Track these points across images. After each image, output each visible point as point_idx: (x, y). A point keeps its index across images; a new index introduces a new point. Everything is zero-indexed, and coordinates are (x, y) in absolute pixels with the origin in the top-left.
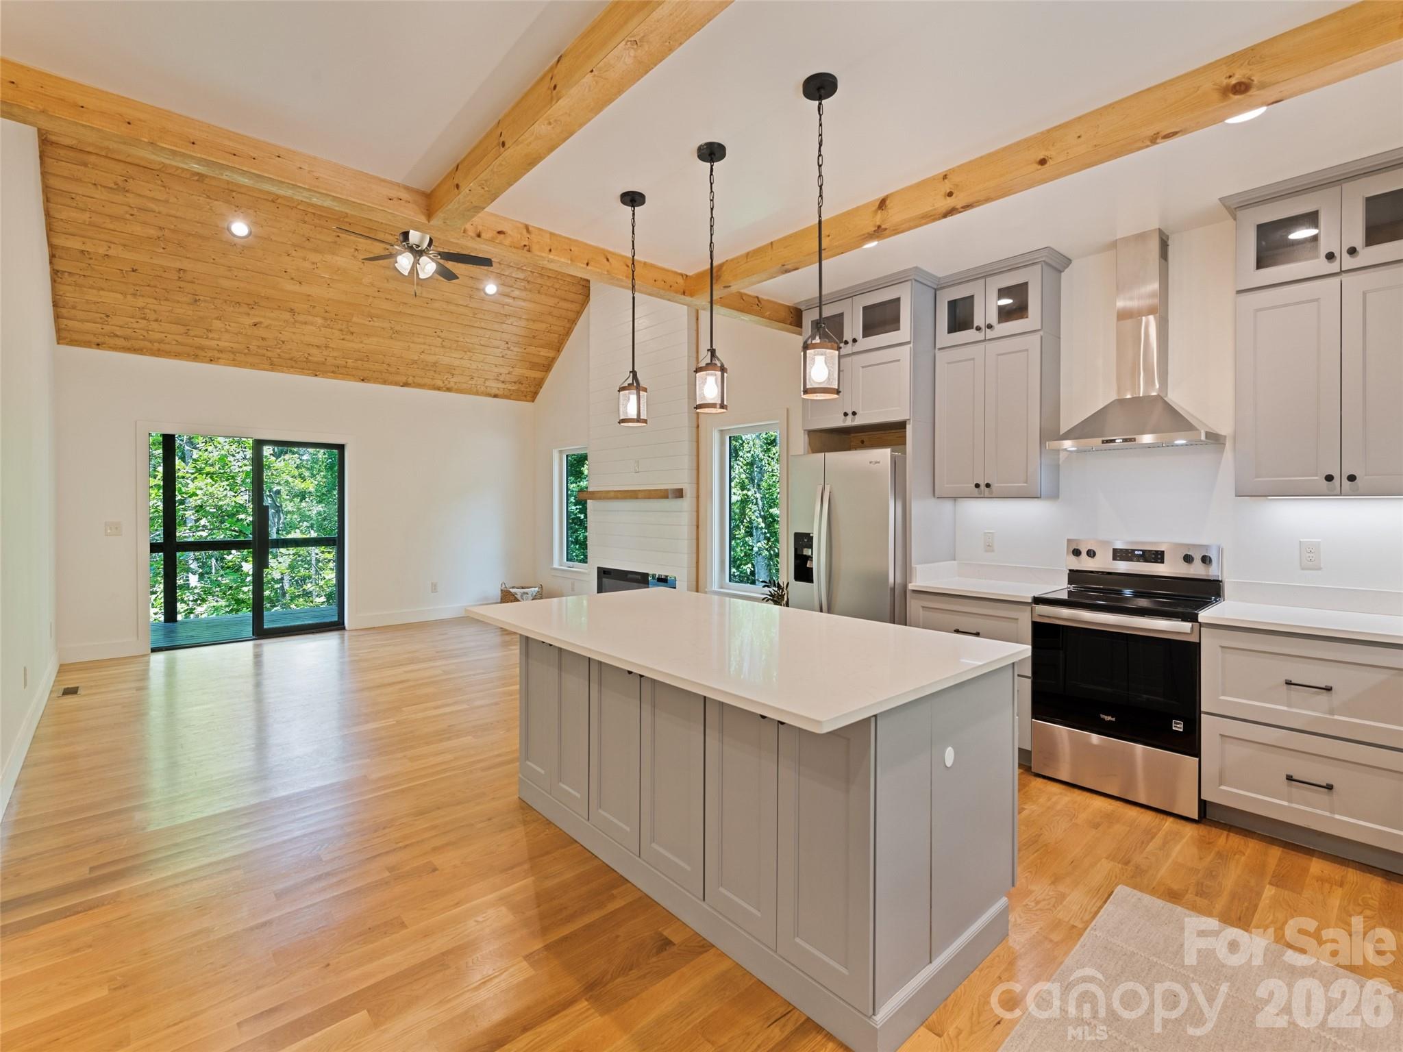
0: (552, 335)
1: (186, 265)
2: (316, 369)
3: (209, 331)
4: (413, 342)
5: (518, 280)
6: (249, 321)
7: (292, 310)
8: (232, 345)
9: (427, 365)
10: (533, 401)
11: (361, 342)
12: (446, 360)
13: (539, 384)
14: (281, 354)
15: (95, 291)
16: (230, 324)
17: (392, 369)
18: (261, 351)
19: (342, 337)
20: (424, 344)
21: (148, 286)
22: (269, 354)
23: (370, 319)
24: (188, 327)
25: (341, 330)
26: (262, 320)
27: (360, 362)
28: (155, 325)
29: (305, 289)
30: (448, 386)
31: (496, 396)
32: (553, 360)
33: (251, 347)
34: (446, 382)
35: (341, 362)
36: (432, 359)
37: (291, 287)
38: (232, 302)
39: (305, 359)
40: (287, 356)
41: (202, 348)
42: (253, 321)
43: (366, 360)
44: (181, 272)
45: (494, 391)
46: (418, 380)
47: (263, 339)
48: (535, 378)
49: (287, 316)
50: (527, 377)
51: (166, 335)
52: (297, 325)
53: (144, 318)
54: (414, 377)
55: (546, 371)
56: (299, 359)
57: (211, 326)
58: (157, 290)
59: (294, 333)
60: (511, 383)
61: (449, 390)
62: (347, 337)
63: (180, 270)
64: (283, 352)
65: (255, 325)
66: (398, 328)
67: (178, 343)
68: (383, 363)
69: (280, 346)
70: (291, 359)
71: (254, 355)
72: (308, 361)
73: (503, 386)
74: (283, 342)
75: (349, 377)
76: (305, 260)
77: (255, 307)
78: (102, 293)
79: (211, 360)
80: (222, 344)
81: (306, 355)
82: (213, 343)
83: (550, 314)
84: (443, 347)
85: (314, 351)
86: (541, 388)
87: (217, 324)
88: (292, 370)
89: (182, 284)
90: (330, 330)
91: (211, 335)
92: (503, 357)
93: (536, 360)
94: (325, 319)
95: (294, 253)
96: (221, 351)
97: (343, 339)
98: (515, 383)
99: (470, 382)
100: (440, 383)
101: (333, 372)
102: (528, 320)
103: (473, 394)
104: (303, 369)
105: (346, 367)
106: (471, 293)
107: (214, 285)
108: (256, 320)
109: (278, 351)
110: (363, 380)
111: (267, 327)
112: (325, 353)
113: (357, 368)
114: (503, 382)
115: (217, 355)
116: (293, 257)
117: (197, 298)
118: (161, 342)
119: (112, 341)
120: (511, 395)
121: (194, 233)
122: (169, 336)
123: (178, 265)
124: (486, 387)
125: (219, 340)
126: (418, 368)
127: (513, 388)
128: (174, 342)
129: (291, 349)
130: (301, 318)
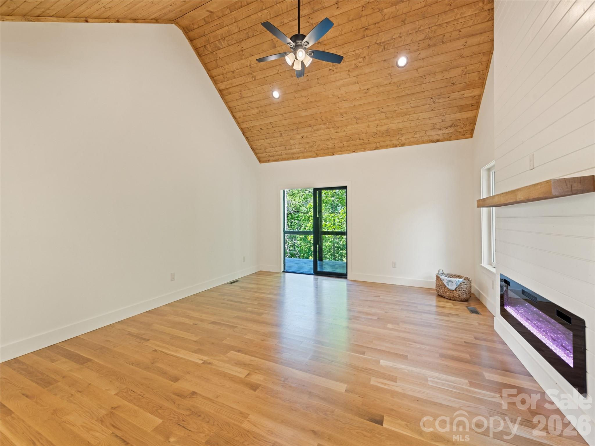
0: (470, 75)
1: (271, 120)
2: (332, 152)
3: (291, 145)
4: (369, 122)
5: (420, 42)
6: (299, 137)
7: (310, 126)
8: (300, 149)
9: (384, 133)
10: (472, 137)
11: (345, 131)
12: (393, 126)
13: (473, 122)
14: (317, 148)
15: (257, 141)
16: (296, 140)
17: (366, 142)
18: (311, 149)
19: (335, 131)
20: (376, 120)
21: (267, 134)
22: (313, 150)
23: (343, 116)
24: (285, 146)
25: (333, 128)
26: (303, 134)
27: (349, 142)
28: (277, 149)
29: (310, 112)
30: (402, 143)
31: (438, 141)
32: (480, 96)
33: (306, 148)
34: (400, 141)
35: (341, 145)
36: (384, 128)
37: (304, 114)
38: (290, 130)
39: (327, 148)
40: (319, 149)
41: (292, 154)
42: (301, 136)
43: (351, 140)
44: (272, 123)
45: (436, 138)
46: (382, 144)
47: (308, 143)
48: (467, 118)
49: (310, 129)
50: (459, 120)
51: (281, 152)
52: (316, 132)
53: (273, 147)
54: (379, 143)
55: (477, 109)
56: (325, 148)
57: (290, 143)
58: (270, 134)
59: (317, 136)
60: (447, 128)
61: (403, 145)
62: (338, 130)
63: (271, 123)
64: (317, 147)
65: (302, 138)
66: (357, 116)
67: (286, 154)
68: (360, 139)
69: (315, 145)
70: (322, 150)
71: (309, 152)
72: (328, 149)
73: (441, 132)
74: (315, 142)
75: (347, 151)
76: (303, 97)
77: (298, 129)
78: (259, 141)
79: (297, 158)
80: (298, 150)
81: (326, 146)
82: (294, 151)
83: (461, 56)
84: (387, 118)
85: (328, 143)
86: (475, 124)
87: (292, 142)
88: (324, 155)
89: (274, 129)
90: (329, 130)
91: (293, 147)
92: (432, 110)
93: (462, 103)
94: (324, 124)
95: (297, 96)
96: (298, 153)
97: (336, 132)
98: (450, 127)
99: (415, 136)
100: (395, 142)
101: (340, 151)
102: (442, 72)
103: (420, 144)
104: (328, 153)
105: (344, 147)
106: (389, 72)
107: (282, 125)
108: (302, 135)
109: (315, 147)
110: (354, 152)
111: (306, 137)
112: (333, 142)
113: (349, 146)
114: (440, 129)
115: (299, 155)
116: (298, 98)
117: (281, 132)
118: (281, 155)
119: (272, 158)
120: (450, 137)
121: (266, 105)
122: (282, 152)
123: (269, 121)
124: (429, 136)
125: (295, 148)
126: (379, 137)
127: (450, 131)
128: (285, 154)
129: (319, 145)
130: (315, 128)
